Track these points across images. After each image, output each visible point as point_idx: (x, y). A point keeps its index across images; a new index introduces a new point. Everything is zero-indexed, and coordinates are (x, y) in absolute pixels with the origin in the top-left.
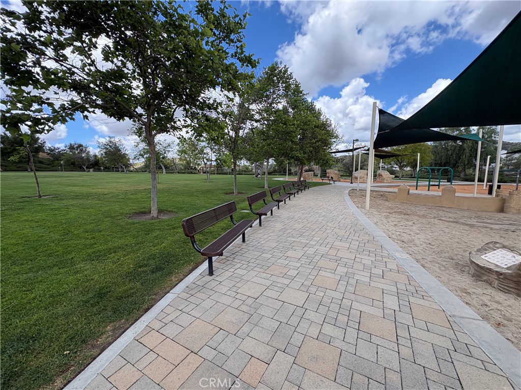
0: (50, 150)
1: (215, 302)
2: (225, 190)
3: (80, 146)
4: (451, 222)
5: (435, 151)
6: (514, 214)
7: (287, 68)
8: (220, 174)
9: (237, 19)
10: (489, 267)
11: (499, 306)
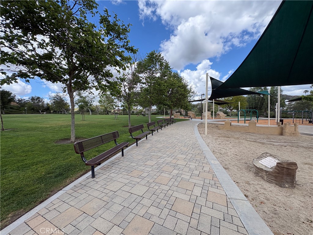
0: (19, 100)
1: (88, 195)
2: (124, 124)
3: (39, 98)
4: (252, 141)
5: (249, 100)
6: (288, 136)
7: (161, 54)
8: (125, 114)
9: (124, 27)
10: (262, 168)
11: (265, 191)
